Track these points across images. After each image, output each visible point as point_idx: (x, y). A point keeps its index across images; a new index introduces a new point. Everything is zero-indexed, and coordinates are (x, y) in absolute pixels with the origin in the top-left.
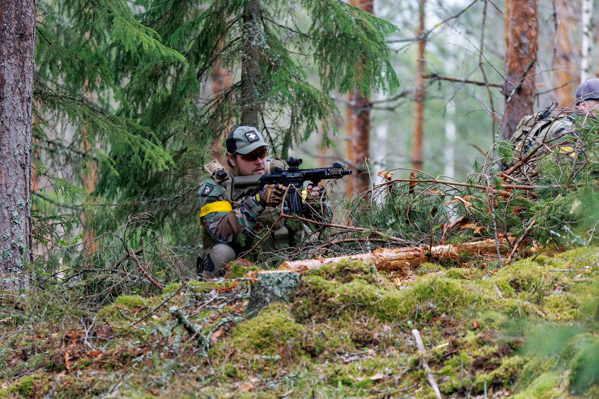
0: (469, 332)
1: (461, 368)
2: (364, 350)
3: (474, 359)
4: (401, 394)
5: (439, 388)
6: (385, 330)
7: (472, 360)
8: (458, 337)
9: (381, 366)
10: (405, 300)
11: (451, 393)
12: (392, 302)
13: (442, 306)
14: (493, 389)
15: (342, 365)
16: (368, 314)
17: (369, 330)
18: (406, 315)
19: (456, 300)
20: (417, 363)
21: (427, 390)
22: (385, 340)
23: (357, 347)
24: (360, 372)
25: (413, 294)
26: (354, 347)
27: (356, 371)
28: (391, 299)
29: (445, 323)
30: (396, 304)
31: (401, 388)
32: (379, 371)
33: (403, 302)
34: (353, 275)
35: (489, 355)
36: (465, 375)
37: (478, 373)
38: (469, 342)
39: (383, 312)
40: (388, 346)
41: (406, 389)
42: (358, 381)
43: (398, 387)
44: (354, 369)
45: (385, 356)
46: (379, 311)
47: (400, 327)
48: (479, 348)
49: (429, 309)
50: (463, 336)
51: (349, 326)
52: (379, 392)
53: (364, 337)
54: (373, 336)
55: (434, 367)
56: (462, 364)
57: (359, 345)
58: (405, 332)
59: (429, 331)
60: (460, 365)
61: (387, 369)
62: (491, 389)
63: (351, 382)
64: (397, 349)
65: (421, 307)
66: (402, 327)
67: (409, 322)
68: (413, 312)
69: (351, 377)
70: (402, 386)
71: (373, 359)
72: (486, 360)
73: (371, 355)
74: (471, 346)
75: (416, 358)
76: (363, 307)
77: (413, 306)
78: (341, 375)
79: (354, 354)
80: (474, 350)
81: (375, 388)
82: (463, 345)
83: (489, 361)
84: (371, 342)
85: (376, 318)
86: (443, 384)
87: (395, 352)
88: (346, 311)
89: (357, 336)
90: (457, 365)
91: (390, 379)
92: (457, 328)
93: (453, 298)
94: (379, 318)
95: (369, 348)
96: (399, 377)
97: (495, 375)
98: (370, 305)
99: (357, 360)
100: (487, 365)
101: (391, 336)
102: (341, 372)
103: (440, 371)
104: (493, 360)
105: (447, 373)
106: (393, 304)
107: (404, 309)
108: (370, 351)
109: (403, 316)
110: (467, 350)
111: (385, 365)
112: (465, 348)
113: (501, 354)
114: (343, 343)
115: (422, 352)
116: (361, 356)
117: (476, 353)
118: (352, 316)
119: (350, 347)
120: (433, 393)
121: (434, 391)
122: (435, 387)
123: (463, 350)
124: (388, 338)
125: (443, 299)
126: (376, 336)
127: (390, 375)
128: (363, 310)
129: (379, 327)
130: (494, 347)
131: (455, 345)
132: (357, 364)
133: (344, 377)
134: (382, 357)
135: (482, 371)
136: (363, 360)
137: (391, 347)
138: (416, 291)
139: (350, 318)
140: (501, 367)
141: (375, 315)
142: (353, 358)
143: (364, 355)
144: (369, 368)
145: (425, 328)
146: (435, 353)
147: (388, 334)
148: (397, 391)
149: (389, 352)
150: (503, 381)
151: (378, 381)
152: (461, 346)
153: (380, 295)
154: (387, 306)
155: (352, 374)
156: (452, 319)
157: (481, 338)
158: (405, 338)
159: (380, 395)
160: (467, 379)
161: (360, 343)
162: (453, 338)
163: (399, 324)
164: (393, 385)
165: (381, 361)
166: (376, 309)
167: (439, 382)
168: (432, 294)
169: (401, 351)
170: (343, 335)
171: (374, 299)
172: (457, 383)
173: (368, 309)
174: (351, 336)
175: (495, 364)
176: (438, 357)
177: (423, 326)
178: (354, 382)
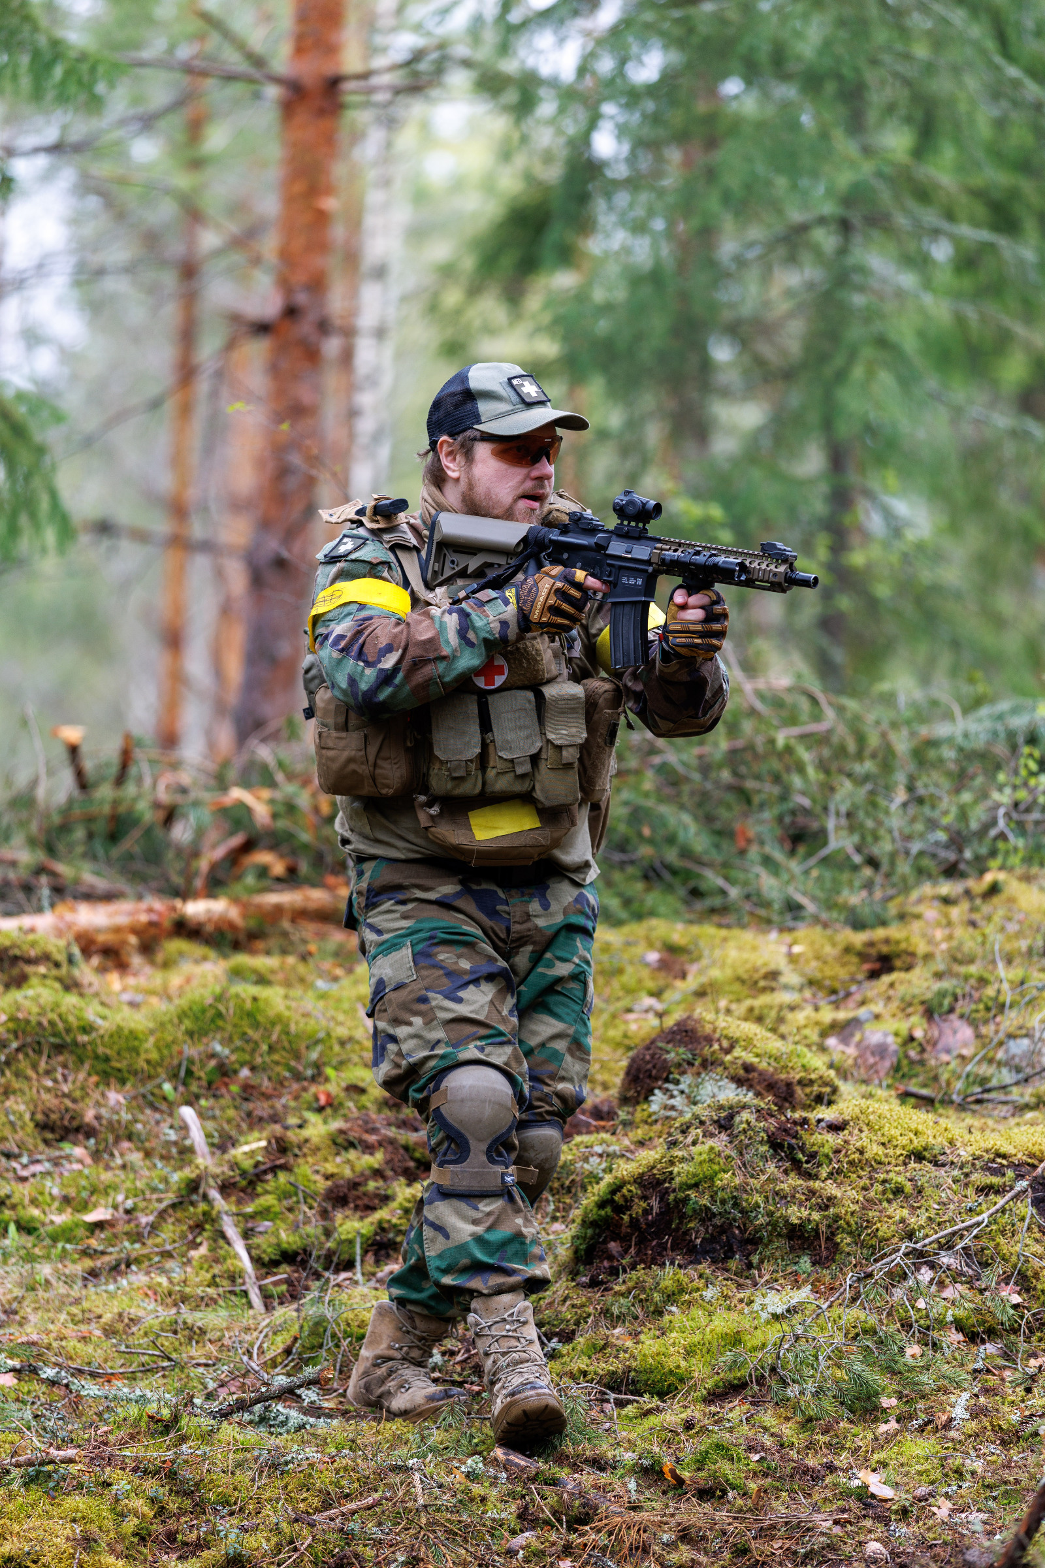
0: (312, 1117)
1: (298, 1202)
2: (61, 1149)
3: (329, 1183)
4: (157, 1259)
5: (249, 1249)
6: (112, 1102)
7: (322, 1185)
8: (286, 1128)
9: (107, 1190)
10: (158, 1035)
11: (275, 1263)
12: (127, 1039)
13: (243, 1050)
14: (376, 1254)
15: (13, 1183)
16: (71, 1065)
17: (74, 1101)
18: (160, 1070)
19: (274, 1037)
20: (193, 1186)
21: (222, 1252)
22: (111, 1127)
23: (46, 1142)
24: (56, 1204)
25: (176, 1021)
26: (39, 1142)
27: (48, 1198)
28: (126, 1032)
29: (249, 1092)
30: (136, 1043)
31: (157, 1246)
32: (102, 1202)
33: (152, 1040)
34: (29, 969)
35: (362, 1174)
36: (307, 1221)
37: (339, 1216)
38: (315, 1140)
39: (107, 1059)
40: (117, 1140)
41: (168, 1247)
42: (52, 1222)
43: (149, 1242)
44: (42, 1193)
45: (112, 1164)
46: (97, 1057)
47: (144, 1096)
48: (338, 1154)
49: (213, 1056)
50: (300, 1126)
51: (27, 1090)
52: (103, 1253)
53: (62, 1119)
54: (82, 1116)
55: (233, 1199)
56: (301, 1195)
57: (49, 1136)
58: (155, 1109)
59: (212, 1109)
60: (296, 1194)
61: (120, 1198)
62: (370, 1258)
63: (38, 1225)
64: (138, 1149)
65: (192, 1050)
66: (151, 1098)
67: (167, 1087)
68: (176, 1062)
69: (35, 1212)
70: (158, 1240)
71: (86, 1171)
72: (355, 1185)
73: (81, 1161)
74: (318, 1149)
75: (193, 1176)
76: (59, 1048)
77: (175, 1048)
78: (13, 1207)
79: (39, 1157)
80: (326, 1160)
81: (94, 1243)
82: (300, 1148)
83: (362, 1189)
84: (77, 1130)
85: (89, 1075)
86: (257, 1240)
87: (136, 1157)
88: (21, 1056)
89: (47, 1116)
90: (286, 1195)
91: (129, 1222)
92: (279, 1104)
93: (268, 1032)
94: (97, 1073)
95: (75, 1144)
96: (151, 1218)
97: (380, 1222)
98: (75, 1043)
99: (49, 1173)
100: (359, 1198)
101: (126, 1116)
102: (14, 1200)
103: (249, 1209)
104: (372, 1185)
105: (265, 1213)
106: (129, 1041)
107: (154, 1056)
108: (78, 1151)
109: (152, 1072)
110: (310, 1159)
111: (115, 1188)
112: (305, 1155)
113: (389, 1173)
114: (15, 1131)
115: (205, 1160)
116: (56, 1163)
117: (330, 1168)
118: (35, 1067)
119: (30, 1142)
120: (236, 1262)
121: (236, 1256)
122: (239, 1247)
123: (301, 1161)
124: (119, 1122)
125: (245, 1034)
126: (89, 1116)
127: (127, 1212)
128: (61, 1053)
129: (96, 1095)
130: (372, 1154)
131: (281, 1147)
132: (48, 1183)
133: (21, 1212)
134: (108, 1168)
135: (348, 1212)
136: (61, 1174)
137: (126, 1145)
138: (182, 1015)
139: (30, 1073)
140: (394, 1205)
141: (87, 1066)
142: (38, 1168)
143: (64, 1162)
144: (79, 1192)
145: (203, 1102)
146: (234, 1165)
147: (117, 1113)
148: (145, 1251)
149: (122, 1155)
150: (399, 1239)
151: (99, 1225)
152: (296, 1151)
153: (99, 1022)
154: (116, 1047)
155: (37, 1207)
156: (266, 1083)
157: (341, 1132)
158: (158, 1123)
159: (106, 1259)
160: (313, 1229)
161: (52, 1130)
162: (277, 1128)
163: (142, 1090)
164: (137, 1237)
165: (106, 1177)
166: (90, 1054)
167: (247, 1234)
168: (220, 1023)
169: (148, 1154)
170: (14, 1113)
171: (87, 1029)
172: (291, 1239)
173: (72, 1052)
174: (33, 1114)
175: (377, 1196)
176: (244, 1174)
177: (197, 1097)
178: (43, 1224)
